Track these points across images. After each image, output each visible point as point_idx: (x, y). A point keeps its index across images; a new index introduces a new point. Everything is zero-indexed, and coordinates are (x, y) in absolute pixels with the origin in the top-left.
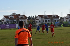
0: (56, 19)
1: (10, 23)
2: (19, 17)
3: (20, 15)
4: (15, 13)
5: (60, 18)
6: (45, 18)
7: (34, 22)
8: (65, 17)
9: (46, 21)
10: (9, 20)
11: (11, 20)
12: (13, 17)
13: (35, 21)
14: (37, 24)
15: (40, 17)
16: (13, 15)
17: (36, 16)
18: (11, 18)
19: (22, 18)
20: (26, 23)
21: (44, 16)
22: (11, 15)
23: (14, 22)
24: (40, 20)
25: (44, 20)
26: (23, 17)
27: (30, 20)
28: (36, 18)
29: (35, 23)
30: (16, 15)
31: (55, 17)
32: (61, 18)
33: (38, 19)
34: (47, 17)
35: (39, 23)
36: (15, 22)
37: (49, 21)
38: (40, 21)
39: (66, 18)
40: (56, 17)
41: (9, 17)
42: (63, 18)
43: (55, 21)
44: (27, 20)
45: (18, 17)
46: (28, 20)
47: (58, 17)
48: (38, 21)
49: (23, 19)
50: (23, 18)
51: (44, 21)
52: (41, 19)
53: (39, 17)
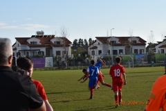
0: (139, 48)
1: (30, 55)
2: (53, 41)
3: (53, 36)
4: (43, 33)
5: (147, 45)
6: (113, 44)
7: (87, 53)
8: (159, 43)
9: (115, 52)
10: (28, 48)
11: (32, 49)
12: (38, 41)
13: (90, 51)
14: (92, 59)
15: (101, 43)
16: (37, 37)
17: (90, 39)
18: (33, 45)
19: (58, 43)
20: (67, 56)
21: (109, 40)
22: (33, 36)
23: (40, 52)
24: (100, 48)
25: (111, 48)
26: (62, 40)
27: (76, 48)
28: (90, 45)
29: (89, 56)
30: (45, 36)
31: (136, 41)
32: (150, 44)
33: (96, 48)
34: (118, 42)
35: (99, 56)
36: (43, 52)
37: (121, 51)
38: (100, 52)
39: (161, 45)
40: (138, 42)
41: (29, 41)
42: (155, 45)
43: (136, 51)
44: (70, 49)
45: (50, 41)
46: (72, 48)
47: (143, 42)
48: (96, 51)
49: (62, 46)
50: (62, 43)
51: (109, 51)
52: (104, 48)
53: (98, 41)
